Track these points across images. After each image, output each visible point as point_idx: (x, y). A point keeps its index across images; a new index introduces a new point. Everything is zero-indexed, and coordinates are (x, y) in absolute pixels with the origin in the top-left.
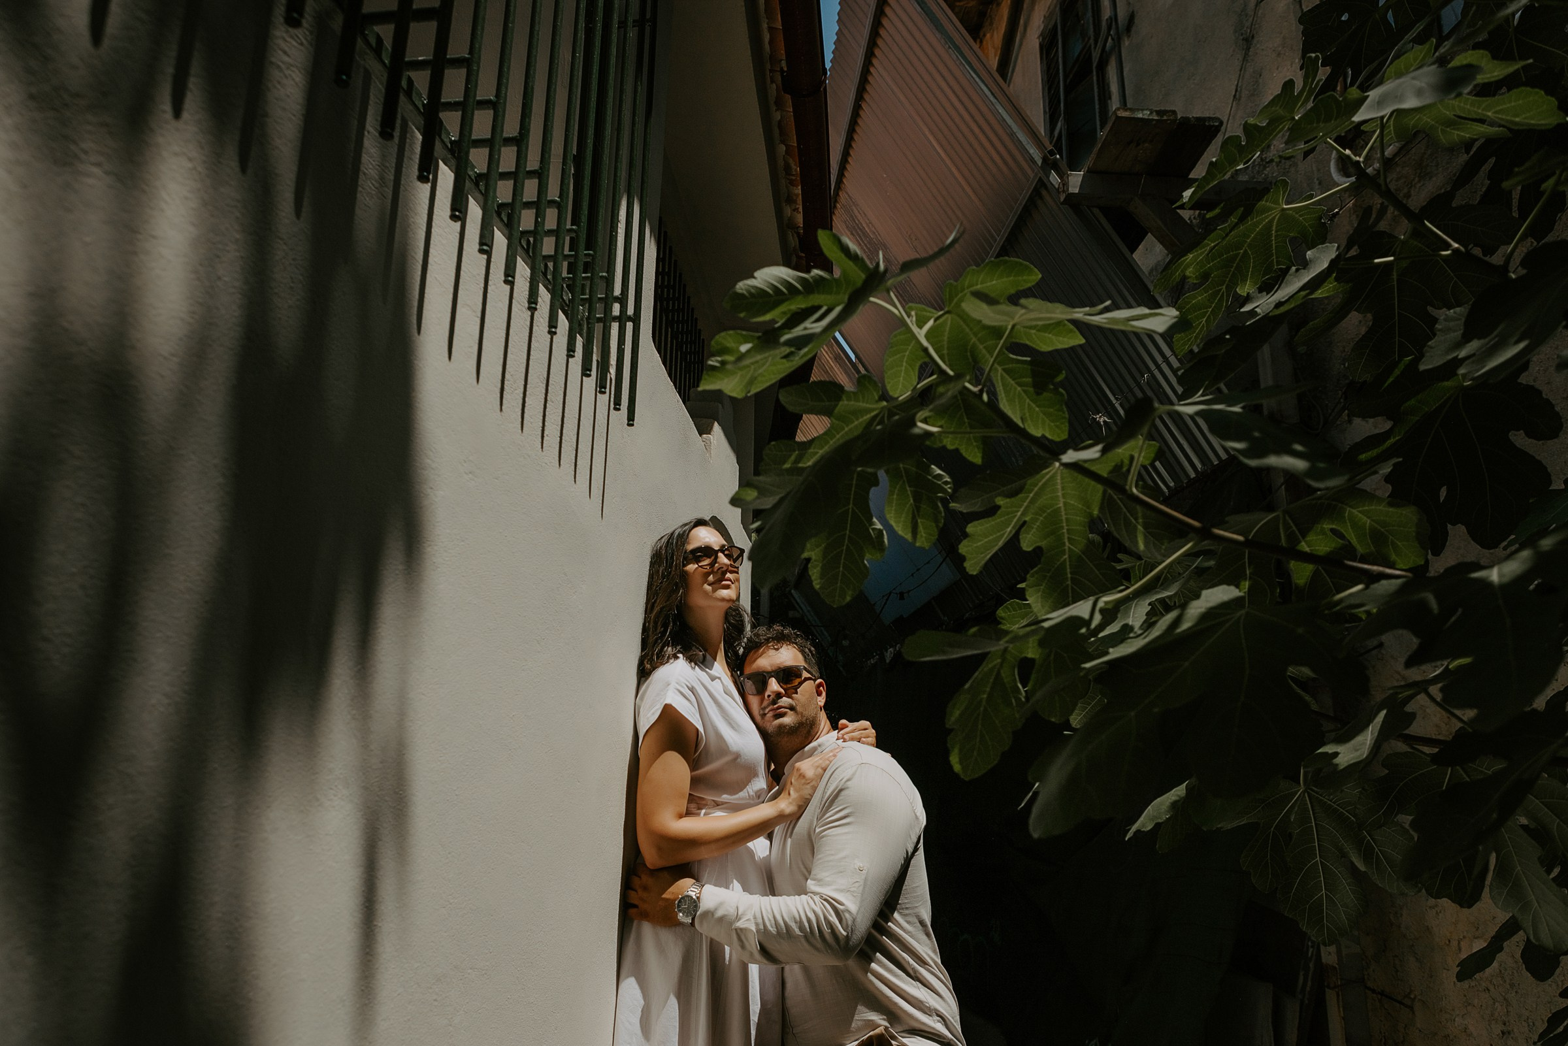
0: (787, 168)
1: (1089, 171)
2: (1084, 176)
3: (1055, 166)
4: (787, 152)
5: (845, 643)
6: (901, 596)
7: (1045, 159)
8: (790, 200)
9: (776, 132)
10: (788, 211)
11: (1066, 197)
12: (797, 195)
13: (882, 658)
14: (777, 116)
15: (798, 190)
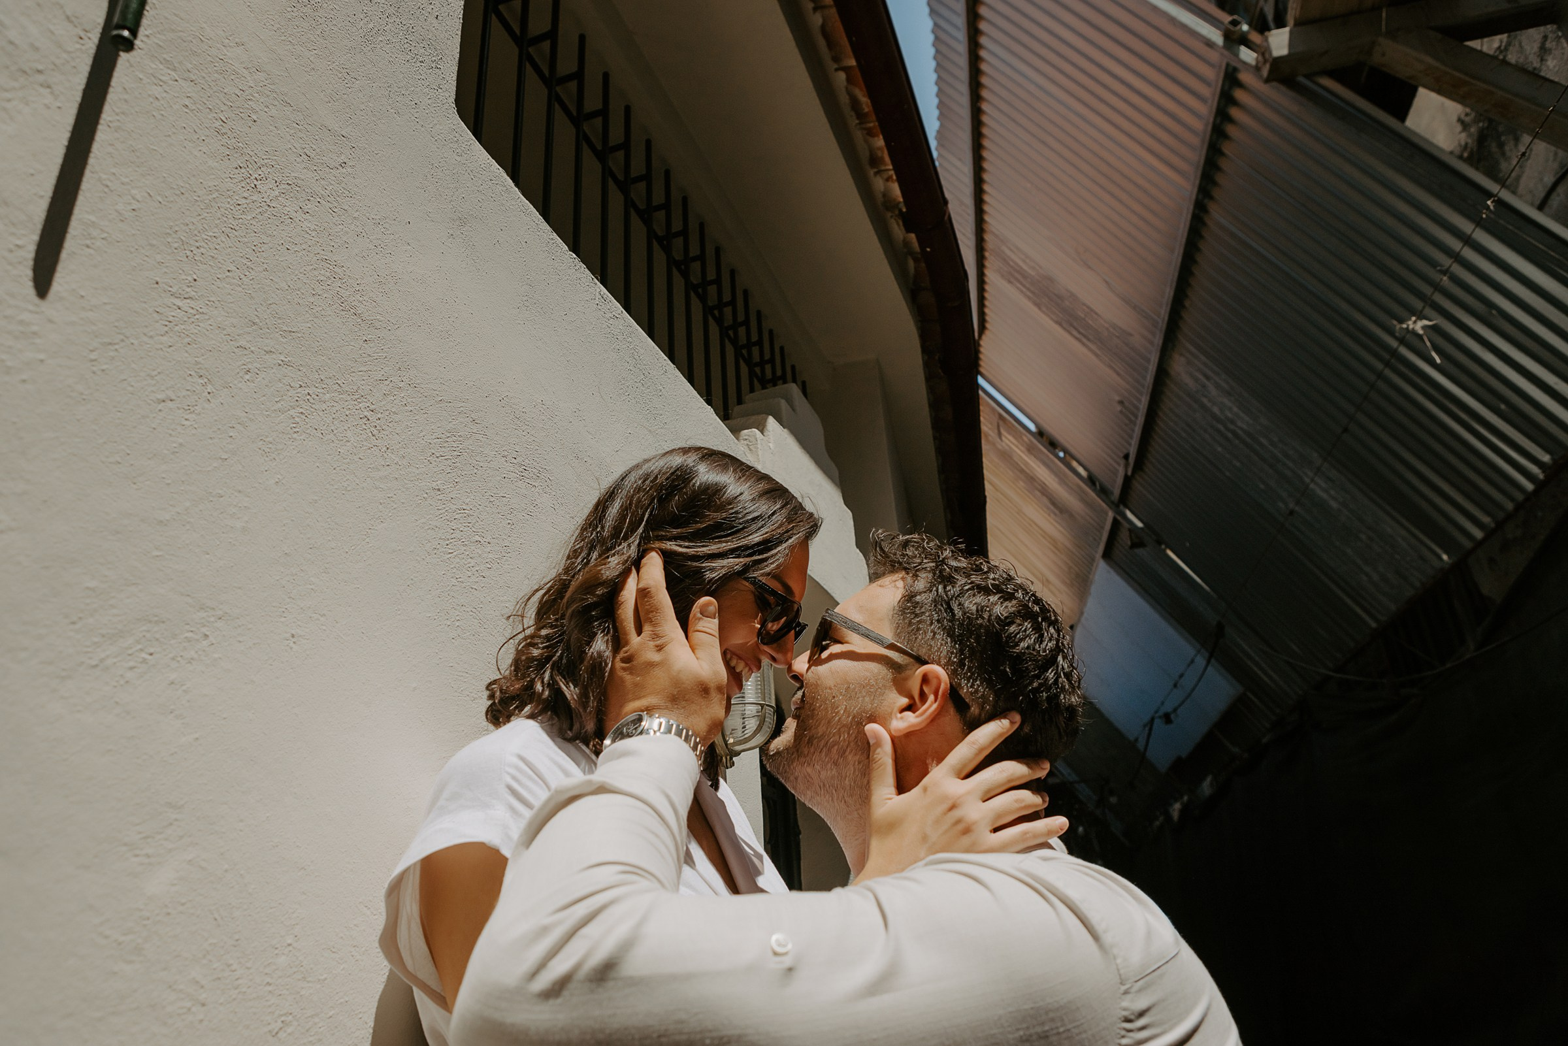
0: (855, 104)
1: (1298, 23)
2: (1291, 32)
3: (1244, 41)
4: (849, 80)
5: (1113, 800)
6: (1167, 719)
7: (1228, 36)
8: (875, 161)
9: (821, 43)
10: (879, 184)
11: (1272, 65)
12: (880, 149)
13: (1168, 817)
14: (817, 20)
15: (880, 142)
